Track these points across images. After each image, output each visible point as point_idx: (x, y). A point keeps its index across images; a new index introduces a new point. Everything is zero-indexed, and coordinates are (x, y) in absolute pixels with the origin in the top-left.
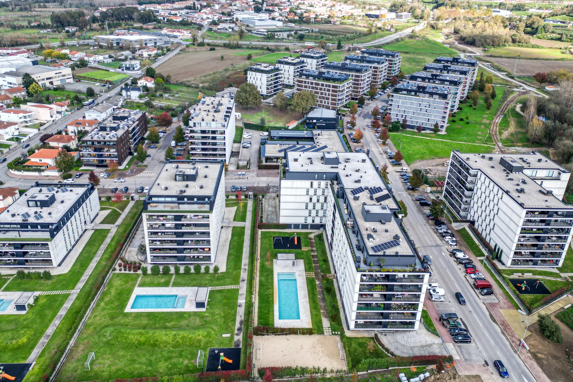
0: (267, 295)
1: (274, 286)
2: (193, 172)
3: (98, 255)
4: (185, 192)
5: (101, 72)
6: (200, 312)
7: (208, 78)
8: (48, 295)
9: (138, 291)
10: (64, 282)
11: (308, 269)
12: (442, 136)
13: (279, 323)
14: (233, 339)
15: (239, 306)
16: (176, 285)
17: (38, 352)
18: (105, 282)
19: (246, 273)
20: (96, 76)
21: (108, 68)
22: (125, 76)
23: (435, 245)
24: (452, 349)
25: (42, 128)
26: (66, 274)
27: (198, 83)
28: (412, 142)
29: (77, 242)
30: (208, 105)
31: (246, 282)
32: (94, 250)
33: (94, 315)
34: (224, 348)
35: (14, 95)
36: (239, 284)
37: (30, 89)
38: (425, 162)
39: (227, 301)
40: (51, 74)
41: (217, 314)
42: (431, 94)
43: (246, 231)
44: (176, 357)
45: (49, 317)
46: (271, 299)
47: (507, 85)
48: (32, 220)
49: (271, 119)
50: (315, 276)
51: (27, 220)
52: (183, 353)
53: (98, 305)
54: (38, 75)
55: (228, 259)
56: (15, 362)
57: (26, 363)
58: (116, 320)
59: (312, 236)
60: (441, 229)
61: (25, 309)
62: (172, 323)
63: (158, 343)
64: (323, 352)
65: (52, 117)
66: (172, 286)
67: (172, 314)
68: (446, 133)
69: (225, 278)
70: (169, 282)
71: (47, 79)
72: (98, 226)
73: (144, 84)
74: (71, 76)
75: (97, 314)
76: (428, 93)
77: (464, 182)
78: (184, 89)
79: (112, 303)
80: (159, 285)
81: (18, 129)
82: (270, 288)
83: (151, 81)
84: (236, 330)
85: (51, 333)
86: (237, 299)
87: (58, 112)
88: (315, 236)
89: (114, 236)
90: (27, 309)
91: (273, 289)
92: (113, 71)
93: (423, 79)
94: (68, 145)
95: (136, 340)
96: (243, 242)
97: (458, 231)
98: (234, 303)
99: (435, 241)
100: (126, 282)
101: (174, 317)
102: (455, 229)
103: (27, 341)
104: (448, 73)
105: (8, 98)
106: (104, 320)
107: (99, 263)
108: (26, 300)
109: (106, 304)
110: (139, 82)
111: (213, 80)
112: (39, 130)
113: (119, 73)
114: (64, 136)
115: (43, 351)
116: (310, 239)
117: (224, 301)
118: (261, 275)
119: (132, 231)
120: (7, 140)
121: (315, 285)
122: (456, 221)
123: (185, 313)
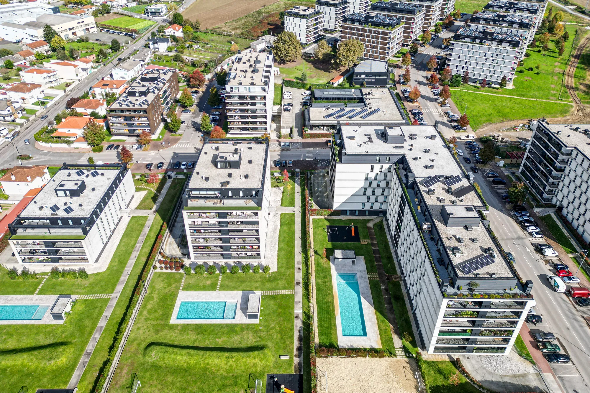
0: (326, 303)
1: (334, 291)
2: (236, 158)
3: (137, 249)
4: (228, 183)
5: (125, 18)
6: (253, 324)
7: (239, 23)
8: (86, 300)
9: (183, 296)
10: (103, 283)
11: (370, 269)
12: (510, 92)
13: (343, 342)
14: (293, 362)
15: (296, 317)
16: (224, 288)
17: (79, 375)
18: (146, 285)
19: (301, 274)
20: (121, 23)
21: (132, 14)
22: (150, 23)
23: (516, 237)
24: (552, 382)
25: (68, 89)
26: (104, 273)
27: (229, 30)
28: (475, 100)
29: (113, 232)
30: (244, 63)
31: (301, 285)
32: (132, 243)
33: (137, 326)
34: (284, 373)
35: (37, 50)
36: (293, 289)
37: (53, 42)
38: (492, 126)
39: (282, 311)
40: (73, 24)
41: (272, 329)
42: (500, 42)
43: (296, 219)
44: (231, 385)
45: (88, 329)
46: (331, 308)
47: (579, 23)
48: (61, 214)
49: (313, 74)
50: (379, 278)
51: (56, 215)
52: (238, 380)
53: (140, 314)
54: (60, 26)
55: (278, 255)
56: (56, 388)
57: (67, 388)
58: (161, 334)
59: (371, 225)
60: (521, 216)
61: (62, 319)
62: (223, 339)
63: (209, 367)
64: (398, 382)
65: (77, 75)
66: (220, 290)
67: (222, 327)
68: (514, 87)
69: (278, 280)
70: (216, 284)
71: (70, 29)
72: (134, 212)
73: (173, 34)
74: (95, 25)
75: (140, 325)
76: (496, 40)
77: (553, 161)
78: (215, 38)
79: (156, 311)
80: (204, 288)
81: (43, 91)
82: (329, 294)
83: (179, 29)
84: (295, 350)
85: (91, 350)
86: (293, 308)
87: (84, 70)
88: (374, 225)
89: (152, 226)
90: (65, 318)
91: (333, 296)
92: (138, 17)
93: (488, 21)
94: (97, 111)
95: (185, 362)
96: (293, 233)
97: (542, 218)
98: (290, 313)
99: (516, 232)
100: (170, 284)
101: (225, 330)
102: (539, 215)
103: (66, 361)
104: (515, 11)
105: (31, 54)
106: (148, 333)
107: (138, 259)
108: (62, 308)
109: (150, 312)
110: (166, 31)
111: (246, 26)
112: (65, 91)
113: (145, 19)
114: (91, 100)
115: (84, 374)
116: (369, 228)
117: (279, 310)
118: (317, 277)
119: (172, 218)
120: (33, 104)
121: (380, 290)
122: (538, 206)
123: (236, 325)
